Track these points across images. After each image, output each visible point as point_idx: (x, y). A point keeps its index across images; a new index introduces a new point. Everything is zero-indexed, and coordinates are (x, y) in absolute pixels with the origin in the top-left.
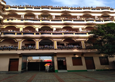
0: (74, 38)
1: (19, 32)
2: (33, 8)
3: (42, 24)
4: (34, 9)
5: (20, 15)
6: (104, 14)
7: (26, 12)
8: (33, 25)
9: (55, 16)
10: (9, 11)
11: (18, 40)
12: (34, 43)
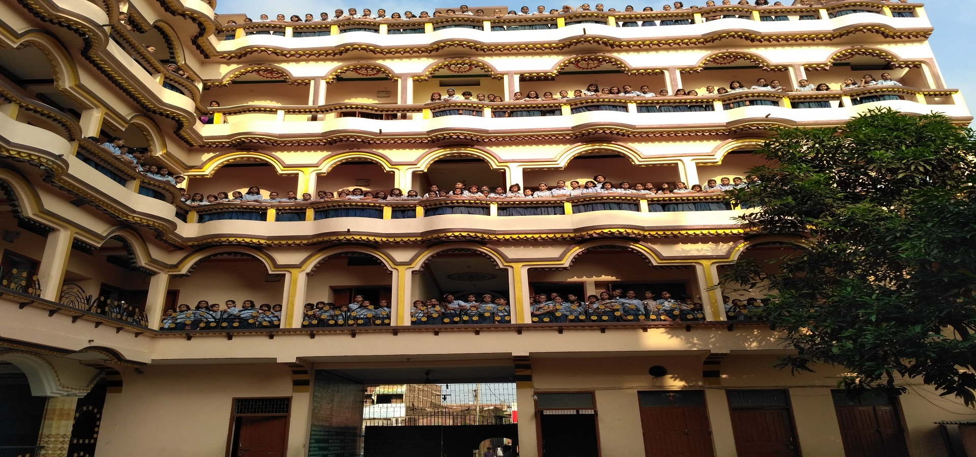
0: (645, 239)
1: (292, 202)
2: (383, 28)
3: (433, 141)
4: (389, 31)
5: (303, 79)
6: (848, 48)
7: (338, 60)
8: (381, 151)
9: (517, 78)
10: (241, 55)
11: (282, 258)
12: (384, 283)
